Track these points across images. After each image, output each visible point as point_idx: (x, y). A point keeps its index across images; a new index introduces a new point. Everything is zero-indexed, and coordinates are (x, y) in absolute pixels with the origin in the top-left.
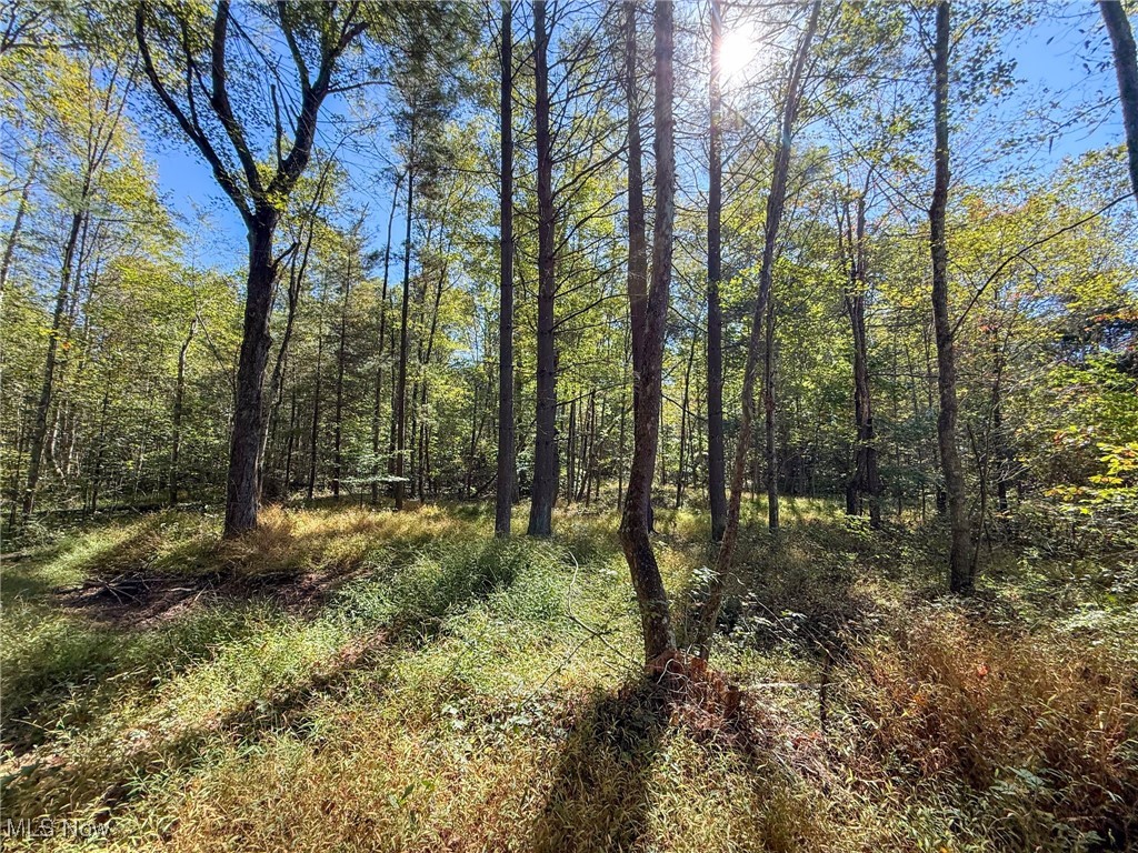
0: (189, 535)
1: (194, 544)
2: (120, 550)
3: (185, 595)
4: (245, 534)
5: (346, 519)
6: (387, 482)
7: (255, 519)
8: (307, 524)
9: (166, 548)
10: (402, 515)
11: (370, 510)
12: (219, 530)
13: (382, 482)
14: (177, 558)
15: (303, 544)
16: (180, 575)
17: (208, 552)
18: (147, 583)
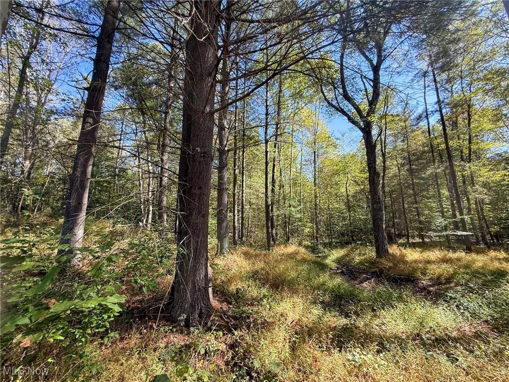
0: (364, 255)
1: (366, 259)
2: (343, 257)
3: (368, 279)
4: (385, 256)
5: (434, 254)
6: (457, 235)
7: (388, 251)
8: (412, 255)
9: (357, 259)
10: (474, 256)
11: (448, 251)
12: (374, 254)
13: (453, 235)
14: (361, 263)
15: (413, 265)
16: (364, 270)
17: (372, 263)
18: (354, 271)
